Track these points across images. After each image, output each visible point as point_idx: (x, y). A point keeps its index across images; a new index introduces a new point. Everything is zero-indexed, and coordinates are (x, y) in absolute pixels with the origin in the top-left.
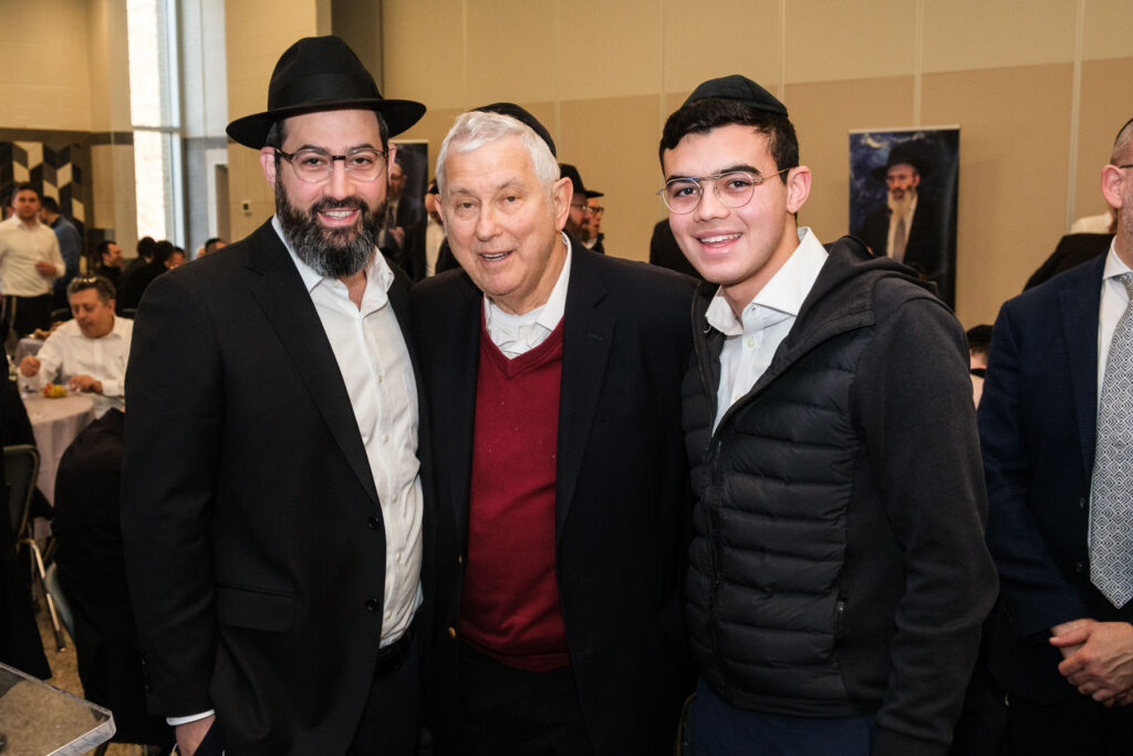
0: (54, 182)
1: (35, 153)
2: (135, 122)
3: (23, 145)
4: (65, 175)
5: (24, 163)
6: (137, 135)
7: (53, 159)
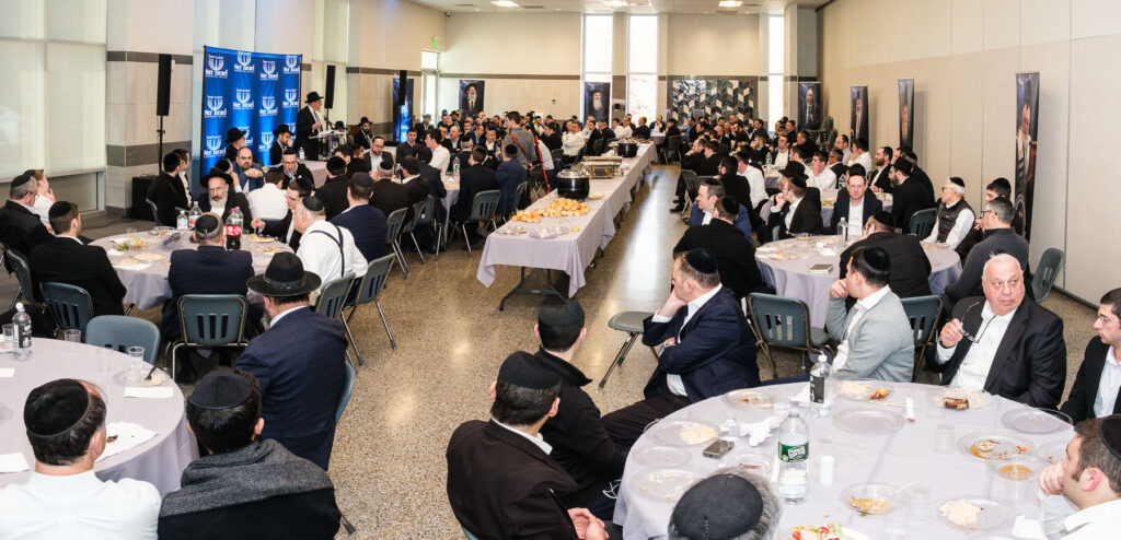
0: (742, 94)
1: (736, 84)
2: (771, 71)
3: (731, 81)
4: (746, 91)
5: (731, 87)
6: (770, 78)
7: (742, 86)
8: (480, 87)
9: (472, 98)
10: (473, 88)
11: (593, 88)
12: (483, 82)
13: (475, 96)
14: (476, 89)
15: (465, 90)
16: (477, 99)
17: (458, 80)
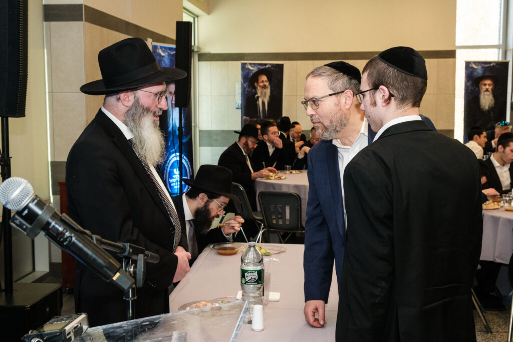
8: (275, 75)
9: (264, 97)
10: (264, 78)
11: (479, 70)
12: (281, 67)
13: (268, 91)
14: (270, 80)
15: (250, 81)
16: (272, 97)
17: (238, 64)
